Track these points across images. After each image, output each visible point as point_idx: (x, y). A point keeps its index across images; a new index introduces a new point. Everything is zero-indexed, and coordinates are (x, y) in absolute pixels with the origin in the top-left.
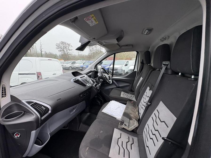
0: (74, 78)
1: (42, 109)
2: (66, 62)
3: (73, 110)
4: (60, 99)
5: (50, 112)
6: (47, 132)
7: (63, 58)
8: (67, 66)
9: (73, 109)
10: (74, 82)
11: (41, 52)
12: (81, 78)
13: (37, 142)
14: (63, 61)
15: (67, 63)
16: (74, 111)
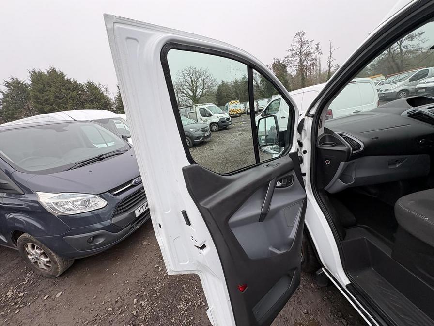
0: (411, 109)
1: (354, 143)
2: (392, 78)
3: (395, 164)
4: (378, 138)
5: (361, 149)
6: (352, 174)
7: (381, 71)
8: (391, 91)
9: (397, 161)
10: (409, 116)
11: (330, 67)
12: (429, 108)
13: (341, 177)
14: (381, 78)
15: (394, 82)
16: (397, 166)
